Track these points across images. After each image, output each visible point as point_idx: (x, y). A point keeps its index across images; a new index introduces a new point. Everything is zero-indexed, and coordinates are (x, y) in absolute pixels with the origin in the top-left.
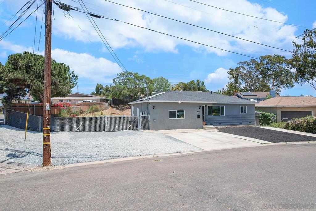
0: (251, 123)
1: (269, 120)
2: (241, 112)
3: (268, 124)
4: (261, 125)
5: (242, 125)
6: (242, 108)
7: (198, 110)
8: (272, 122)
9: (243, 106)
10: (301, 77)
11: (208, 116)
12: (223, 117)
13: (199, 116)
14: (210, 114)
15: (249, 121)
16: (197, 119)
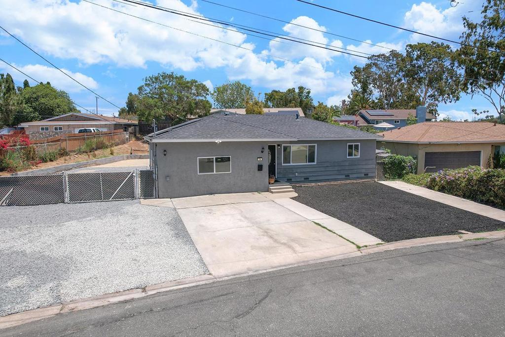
0: (367, 175)
2: (349, 156)
3: (400, 176)
4: (387, 179)
5: (349, 179)
6: (350, 147)
7: (260, 155)
8: (407, 173)
9: (354, 144)
10: (471, 84)
11: (283, 165)
12: (313, 166)
13: (260, 168)
14: (287, 160)
15: (364, 171)
16: (258, 173)
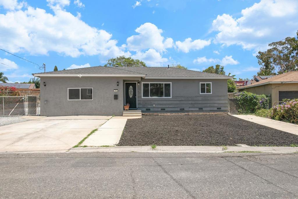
0: (220, 108)
1: (255, 104)
2: (202, 92)
3: (253, 111)
4: (240, 113)
5: (203, 111)
6: (203, 85)
7: (116, 87)
8: (259, 108)
9: (206, 83)
11: (142, 97)
12: (169, 100)
13: (116, 97)
14: (146, 94)
15: (216, 105)
16: (114, 102)
